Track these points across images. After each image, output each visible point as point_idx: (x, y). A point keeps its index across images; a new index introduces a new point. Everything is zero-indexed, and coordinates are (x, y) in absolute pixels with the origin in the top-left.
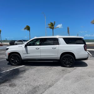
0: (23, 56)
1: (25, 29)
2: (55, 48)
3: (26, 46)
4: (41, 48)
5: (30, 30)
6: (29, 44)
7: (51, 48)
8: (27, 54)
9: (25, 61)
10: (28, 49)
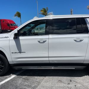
0: (12, 58)
1: (15, 16)
2: (81, 41)
3: (16, 36)
4: (50, 41)
5: (21, 17)
6: (22, 32)
7: (72, 40)
8: (20, 52)
9: (17, 68)
10: (22, 42)
